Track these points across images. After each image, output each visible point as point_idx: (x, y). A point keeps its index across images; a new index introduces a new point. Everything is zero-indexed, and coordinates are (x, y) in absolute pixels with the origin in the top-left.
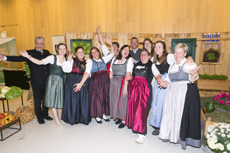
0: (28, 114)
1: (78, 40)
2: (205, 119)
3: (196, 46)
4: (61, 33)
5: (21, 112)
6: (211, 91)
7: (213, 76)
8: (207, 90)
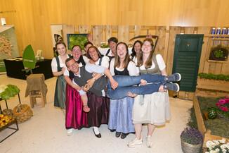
0: (25, 114)
1: (75, 35)
2: (205, 130)
3: (202, 43)
4: (60, 22)
5: (18, 111)
6: (215, 91)
7: (218, 76)
8: (211, 91)
